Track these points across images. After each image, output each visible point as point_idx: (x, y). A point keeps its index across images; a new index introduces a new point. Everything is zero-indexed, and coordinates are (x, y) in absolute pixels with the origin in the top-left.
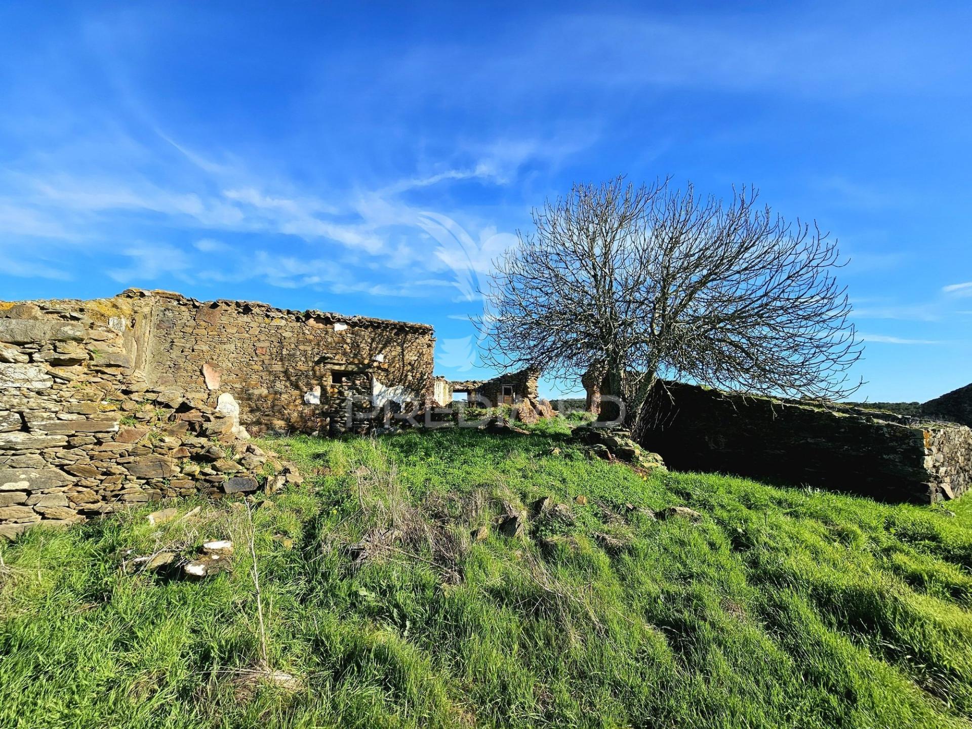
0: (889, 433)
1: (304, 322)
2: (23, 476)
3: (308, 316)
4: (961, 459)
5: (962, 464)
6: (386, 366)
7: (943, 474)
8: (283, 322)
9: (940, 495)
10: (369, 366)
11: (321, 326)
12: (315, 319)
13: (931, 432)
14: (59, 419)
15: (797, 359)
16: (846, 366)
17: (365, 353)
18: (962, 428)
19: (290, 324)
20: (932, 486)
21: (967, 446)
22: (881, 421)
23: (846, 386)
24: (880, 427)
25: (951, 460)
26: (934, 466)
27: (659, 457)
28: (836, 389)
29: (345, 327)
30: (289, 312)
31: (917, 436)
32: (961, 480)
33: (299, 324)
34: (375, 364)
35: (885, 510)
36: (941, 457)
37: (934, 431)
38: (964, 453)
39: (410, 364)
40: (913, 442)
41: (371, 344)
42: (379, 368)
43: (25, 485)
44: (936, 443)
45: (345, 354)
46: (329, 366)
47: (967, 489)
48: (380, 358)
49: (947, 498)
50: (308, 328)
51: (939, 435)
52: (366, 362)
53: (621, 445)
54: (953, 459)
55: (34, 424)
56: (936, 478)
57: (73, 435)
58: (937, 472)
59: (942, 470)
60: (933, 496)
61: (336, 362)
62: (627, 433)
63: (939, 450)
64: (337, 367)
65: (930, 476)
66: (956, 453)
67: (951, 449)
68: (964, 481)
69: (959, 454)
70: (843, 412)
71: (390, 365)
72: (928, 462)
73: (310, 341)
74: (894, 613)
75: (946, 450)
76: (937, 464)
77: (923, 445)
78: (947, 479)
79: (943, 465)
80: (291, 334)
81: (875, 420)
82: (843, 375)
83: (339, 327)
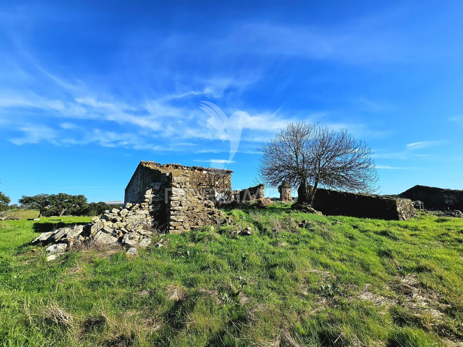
0: (388, 202)
1: (194, 171)
2: (182, 218)
3: (195, 168)
4: (408, 209)
5: (409, 211)
6: (219, 186)
7: (403, 213)
8: (188, 171)
9: (402, 219)
10: (214, 186)
11: (199, 172)
12: (197, 170)
13: (398, 201)
14: (187, 203)
15: (362, 180)
16: (375, 182)
17: (212, 181)
18: (408, 200)
19: (190, 172)
20: (400, 216)
21: (410, 206)
22: (385, 198)
23: (375, 188)
24: (385, 200)
25: (405, 209)
26: (400, 210)
27: (321, 213)
28: (372, 189)
29: (206, 172)
30: (188, 167)
31: (395, 202)
32: (409, 215)
33: (192, 172)
34: (216, 185)
35: (387, 222)
36: (402, 208)
37: (399, 200)
38: (409, 208)
39: (226, 185)
40: (394, 203)
41: (214, 178)
42: (216, 186)
43: (182, 220)
44: (400, 204)
45: (206, 182)
46: (201, 186)
47: (411, 219)
48: (217, 183)
49: (404, 219)
50: (195, 173)
51: (401, 202)
52: (213, 184)
53: (309, 209)
54: (406, 209)
55: (183, 204)
56: (401, 213)
57: (189, 207)
58: (401, 212)
59: (402, 212)
60: (400, 219)
61: (204, 185)
62: (310, 206)
63: (401, 206)
64: (204, 187)
65: (399, 213)
66: (407, 207)
67: (405, 206)
68: (410, 216)
69: (407, 208)
70: (375, 196)
71: (220, 186)
72: (398, 209)
73: (196, 178)
74: (389, 232)
75: (403, 206)
76: (401, 210)
77: (396, 204)
78: (404, 215)
79: (402, 210)
80: (190, 175)
81: (384, 198)
82: (374, 184)
83: (205, 172)
